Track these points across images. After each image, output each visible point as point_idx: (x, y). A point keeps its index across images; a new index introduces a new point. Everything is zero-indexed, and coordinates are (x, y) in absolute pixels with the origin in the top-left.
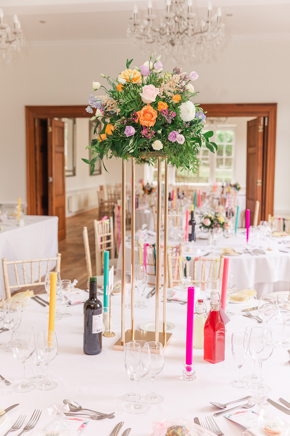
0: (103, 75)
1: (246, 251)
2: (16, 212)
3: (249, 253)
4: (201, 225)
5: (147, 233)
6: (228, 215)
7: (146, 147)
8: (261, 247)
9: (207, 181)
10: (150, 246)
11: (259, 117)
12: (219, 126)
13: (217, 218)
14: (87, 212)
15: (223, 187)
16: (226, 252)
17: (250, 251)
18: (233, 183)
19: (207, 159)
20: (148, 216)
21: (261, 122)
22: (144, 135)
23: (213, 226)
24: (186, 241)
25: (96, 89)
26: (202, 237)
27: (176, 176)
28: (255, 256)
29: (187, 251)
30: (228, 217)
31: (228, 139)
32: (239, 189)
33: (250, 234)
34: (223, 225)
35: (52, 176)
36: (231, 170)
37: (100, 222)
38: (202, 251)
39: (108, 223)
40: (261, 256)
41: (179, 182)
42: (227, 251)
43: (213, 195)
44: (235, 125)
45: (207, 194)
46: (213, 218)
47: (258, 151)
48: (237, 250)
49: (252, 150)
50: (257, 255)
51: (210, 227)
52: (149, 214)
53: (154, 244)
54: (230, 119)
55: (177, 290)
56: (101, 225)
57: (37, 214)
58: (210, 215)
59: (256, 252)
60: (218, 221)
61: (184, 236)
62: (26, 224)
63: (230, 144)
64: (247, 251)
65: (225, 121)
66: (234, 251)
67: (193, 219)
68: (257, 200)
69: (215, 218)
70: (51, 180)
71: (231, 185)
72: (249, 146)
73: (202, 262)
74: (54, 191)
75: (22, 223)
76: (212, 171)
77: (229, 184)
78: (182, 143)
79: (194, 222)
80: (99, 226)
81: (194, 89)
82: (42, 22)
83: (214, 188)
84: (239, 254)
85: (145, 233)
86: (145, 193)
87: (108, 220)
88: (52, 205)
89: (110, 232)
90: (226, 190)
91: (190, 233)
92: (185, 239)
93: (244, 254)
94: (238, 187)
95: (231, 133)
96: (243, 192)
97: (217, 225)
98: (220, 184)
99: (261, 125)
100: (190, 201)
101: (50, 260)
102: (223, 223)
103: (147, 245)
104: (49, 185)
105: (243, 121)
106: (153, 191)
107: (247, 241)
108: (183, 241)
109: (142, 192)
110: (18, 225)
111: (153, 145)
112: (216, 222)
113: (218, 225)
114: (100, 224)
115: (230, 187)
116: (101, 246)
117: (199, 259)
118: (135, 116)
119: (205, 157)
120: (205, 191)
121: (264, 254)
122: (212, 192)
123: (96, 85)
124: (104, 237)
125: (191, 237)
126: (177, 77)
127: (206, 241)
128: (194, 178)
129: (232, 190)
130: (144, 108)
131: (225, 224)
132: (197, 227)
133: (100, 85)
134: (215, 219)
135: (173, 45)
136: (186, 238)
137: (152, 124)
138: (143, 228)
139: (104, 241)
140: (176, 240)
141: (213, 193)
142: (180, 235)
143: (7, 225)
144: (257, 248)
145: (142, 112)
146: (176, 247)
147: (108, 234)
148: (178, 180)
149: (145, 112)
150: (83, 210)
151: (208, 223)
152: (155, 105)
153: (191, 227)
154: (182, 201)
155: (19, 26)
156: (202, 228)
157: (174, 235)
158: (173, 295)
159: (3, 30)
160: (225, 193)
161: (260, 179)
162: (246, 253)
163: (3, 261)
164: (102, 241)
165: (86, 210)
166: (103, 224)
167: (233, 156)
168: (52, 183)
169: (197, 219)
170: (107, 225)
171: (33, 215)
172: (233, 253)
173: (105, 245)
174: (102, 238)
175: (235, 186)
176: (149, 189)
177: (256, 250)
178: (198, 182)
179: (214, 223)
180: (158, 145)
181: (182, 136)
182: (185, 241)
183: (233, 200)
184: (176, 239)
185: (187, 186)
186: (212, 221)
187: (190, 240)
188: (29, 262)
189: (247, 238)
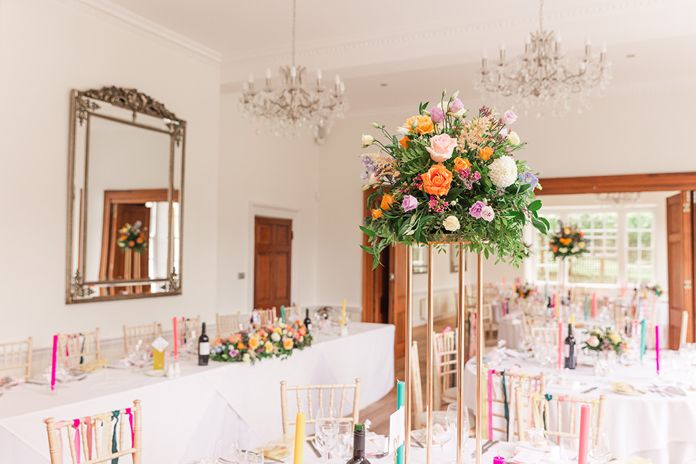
0: (376, 125)
1: (653, 389)
2: (340, 318)
3: (659, 392)
4: (585, 345)
5: (506, 354)
6: (628, 331)
7: (436, 227)
8: (680, 384)
9: (615, 282)
10: (497, 374)
11: (684, 191)
12: (628, 206)
13: (609, 336)
14: (446, 320)
15: (635, 289)
16: (620, 389)
17: (661, 389)
18: (651, 285)
19: (613, 251)
20: (517, 328)
21: (686, 198)
22: (431, 209)
23: (602, 347)
24: (560, 368)
25: (368, 145)
26: (587, 363)
27: (570, 273)
28: (668, 399)
29: (558, 383)
30: (629, 335)
31: (646, 225)
32: (660, 293)
33: (662, 362)
34: (618, 347)
35: (394, 272)
36: (650, 267)
37: (442, 334)
38: (581, 384)
39: (452, 337)
40: (677, 399)
41: (575, 282)
42: (621, 387)
43: (620, 301)
44: (654, 205)
45: (611, 300)
46: (602, 335)
47: (683, 239)
48: (638, 386)
49: (674, 238)
50: (670, 396)
51: (598, 348)
52: (519, 325)
53: (503, 371)
54: (644, 195)
55: (523, 447)
56: (441, 339)
57: (374, 322)
58: (598, 331)
59: (670, 391)
60: (610, 340)
61: (557, 360)
62: (350, 333)
63: (648, 230)
64: (655, 390)
65: (636, 200)
66: (632, 388)
67: (571, 336)
68: (684, 310)
69: (606, 335)
70: (392, 277)
71: (647, 287)
72: (670, 232)
73: (570, 403)
74: (396, 292)
75: (345, 331)
76: (621, 268)
77: (644, 286)
78: (490, 219)
79: (573, 340)
80: (439, 340)
81: (519, 139)
82: (384, 85)
83: (623, 290)
84: (640, 394)
85: (502, 353)
86: (519, 297)
87: (453, 333)
88: (393, 309)
89: (455, 349)
90: (640, 294)
91: (568, 356)
92: (558, 365)
93: (649, 394)
94: (658, 290)
95: (649, 215)
96: (665, 297)
97: (608, 346)
98: (631, 286)
99: (686, 202)
100: (578, 309)
101: (346, 388)
102: (618, 345)
103: (493, 372)
104: (391, 285)
105: (659, 199)
106: (531, 293)
107: (658, 373)
108: (555, 367)
109: (516, 295)
110: (339, 335)
111: (444, 224)
112: (606, 341)
113: (611, 347)
114: (440, 337)
115: (647, 291)
116: (442, 367)
117: (565, 399)
118: (420, 182)
119: (611, 248)
120: (607, 295)
121: (684, 395)
122: (619, 296)
123: (367, 138)
124: (447, 355)
125: (569, 363)
126: (486, 120)
127: (590, 369)
128: (597, 277)
129: (650, 294)
130: (433, 169)
131: (621, 345)
132: (577, 347)
133: (372, 139)
134: (606, 337)
135: (537, 95)
136: (559, 363)
137: (445, 192)
138: (500, 346)
139: (447, 361)
140: (544, 366)
141: (620, 298)
142: (549, 359)
143: (326, 334)
144: (673, 385)
145: (429, 174)
146: (535, 378)
147: (453, 352)
148: (573, 279)
149: (434, 175)
150: (441, 316)
151: (596, 342)
152: (449, 164)
153: (568, 347)
154: (567, 308)
155: (343, 89)
156: (586, 349)
157: (540, 358)
158: (515, 455)
159: (320, 93)
160: (638, 297)
161: (688, 279)
162: (653, 392)
163: (282, 385)
164: (443, 361)
165: (445, 317)
166: (445, 338)
167: (652, 247)
168: (393, 281)
169: (579, 337)
170: (451, 339)
171: (370, 322)
172: (631, 390)
173: (448, 367)
174: (443, 357)
175: (654, 289)
176: (525, 291)
177: (670, 387)
178: (602, 282)
179: (604, 343)
180: (452, 223)
181: (490, 209)
182: (558, 368)
183: (650, 309)
184: (544, 363)
185: (582, 288)
186: (601, 340)
187: (567, 366)
188: (317, 388)
189: (658, 369)
